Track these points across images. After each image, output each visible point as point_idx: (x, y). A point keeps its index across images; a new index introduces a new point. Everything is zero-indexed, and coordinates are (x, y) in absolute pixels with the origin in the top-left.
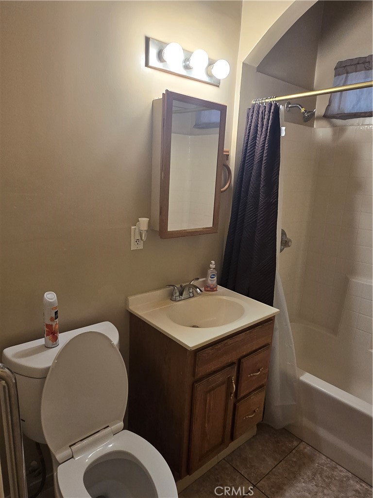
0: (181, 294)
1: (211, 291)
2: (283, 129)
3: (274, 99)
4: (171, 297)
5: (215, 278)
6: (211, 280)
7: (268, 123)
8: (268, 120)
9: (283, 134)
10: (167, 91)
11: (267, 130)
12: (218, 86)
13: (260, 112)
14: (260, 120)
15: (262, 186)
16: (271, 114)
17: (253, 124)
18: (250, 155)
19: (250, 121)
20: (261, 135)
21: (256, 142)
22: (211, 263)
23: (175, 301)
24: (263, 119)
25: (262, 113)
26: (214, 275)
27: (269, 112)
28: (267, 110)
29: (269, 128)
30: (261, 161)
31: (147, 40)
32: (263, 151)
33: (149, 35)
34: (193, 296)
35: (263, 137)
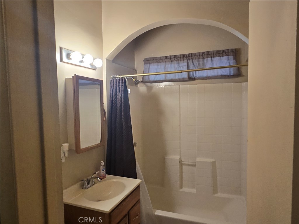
0: (88, 184)
1: (103, 178)
2: (129, 90)
3: (123, 76)
4: (82, 187)
5: (105, 171)
6: (103, 172)
7: (122, 88)
8: (122, 86)
9: (129, 92)
10: (75, 75)
11: (122, 90)
12: (95, 70)
13: (117, 82)
14: (117, 86)
15: (123, 118)
16: (123, 83)
17: (114, 88)
18: (115, 103)
19: (112, 86)
20: (119, 93)
21: (117, 96)
22: (101, 163)
23: (85, 189)
24: (119, 86)
25: (118, 82)
26: (104, 169)
27: (122, 82)
28: (121, 81)
29: (123, 90)
30: (121, 106)
31: (61, 49)
32: (121, 101)
33: (62, 46)
34: (95, 184)
35: (120, 94)
